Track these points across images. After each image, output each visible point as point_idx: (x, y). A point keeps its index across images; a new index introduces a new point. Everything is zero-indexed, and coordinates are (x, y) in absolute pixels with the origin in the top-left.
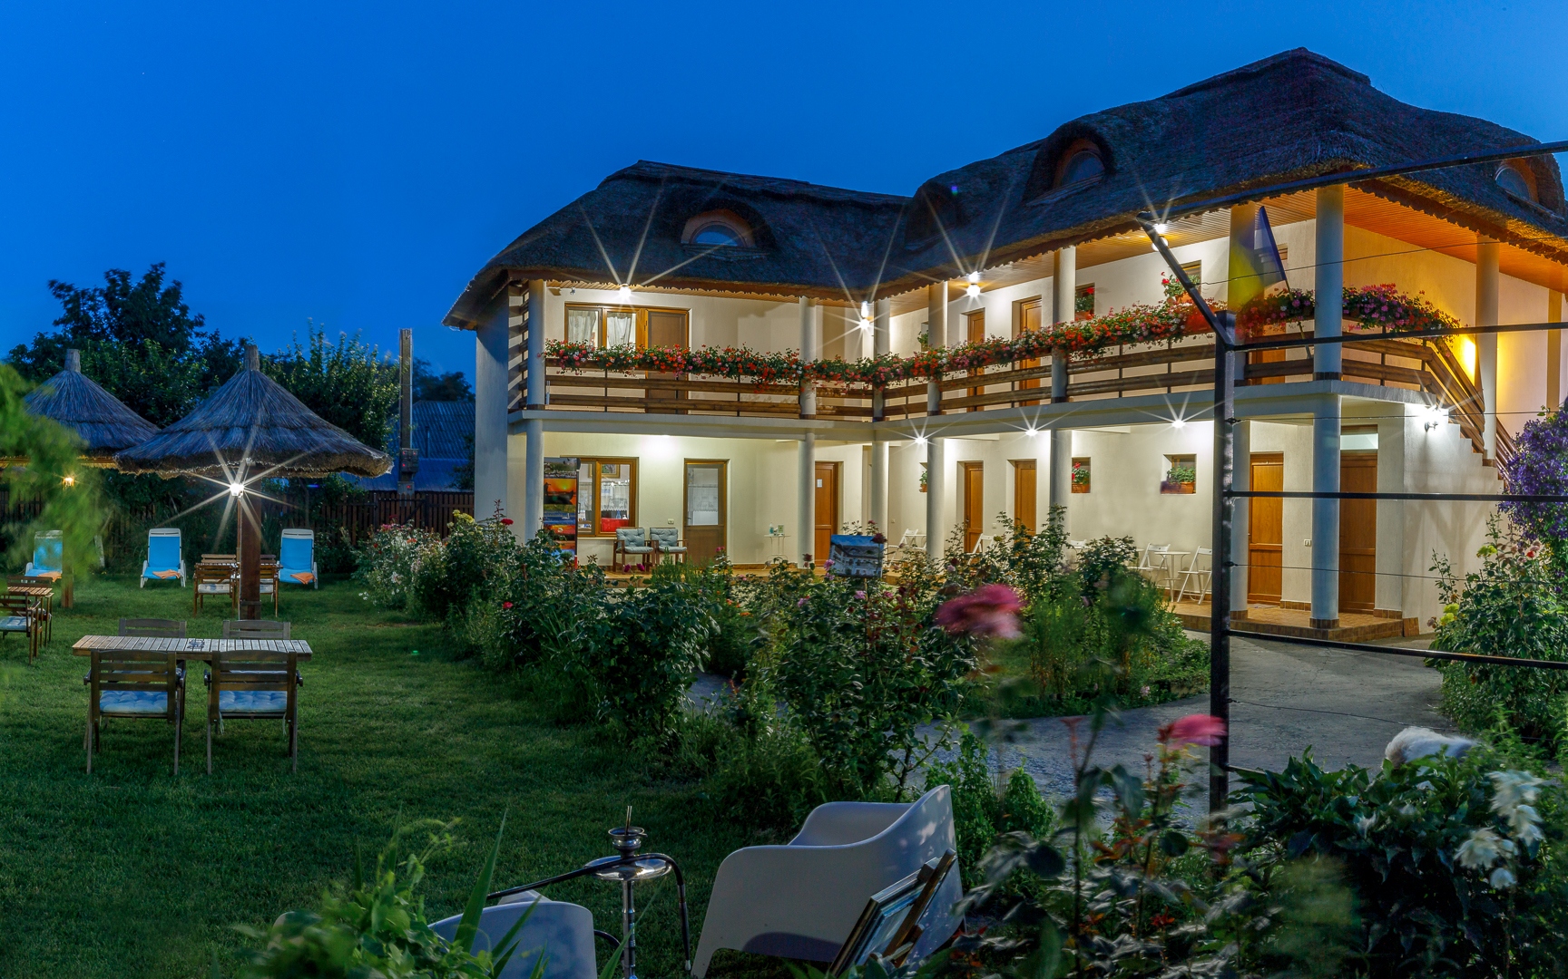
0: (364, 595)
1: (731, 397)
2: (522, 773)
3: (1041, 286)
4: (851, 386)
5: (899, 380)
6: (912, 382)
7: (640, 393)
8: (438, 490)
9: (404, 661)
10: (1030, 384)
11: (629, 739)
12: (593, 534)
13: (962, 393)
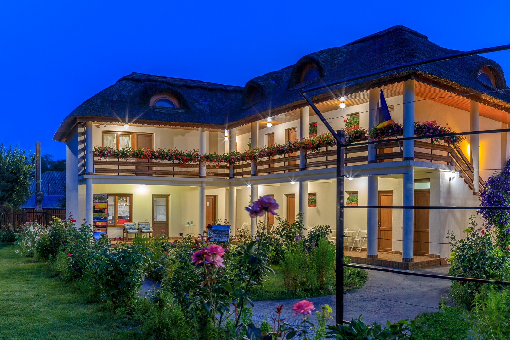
0: (17, 251)
1: (171, 169)
2: (68, 323)
3: (296, 123)
4: (220, 164)
5: (239, 162)
6: (245, 163)
7: (133, 168)
8: (52, 208)
9: (30, 278)
10: (293, 163)
11: (115, 309)
12: (114, 225)
13: (266, 167)
